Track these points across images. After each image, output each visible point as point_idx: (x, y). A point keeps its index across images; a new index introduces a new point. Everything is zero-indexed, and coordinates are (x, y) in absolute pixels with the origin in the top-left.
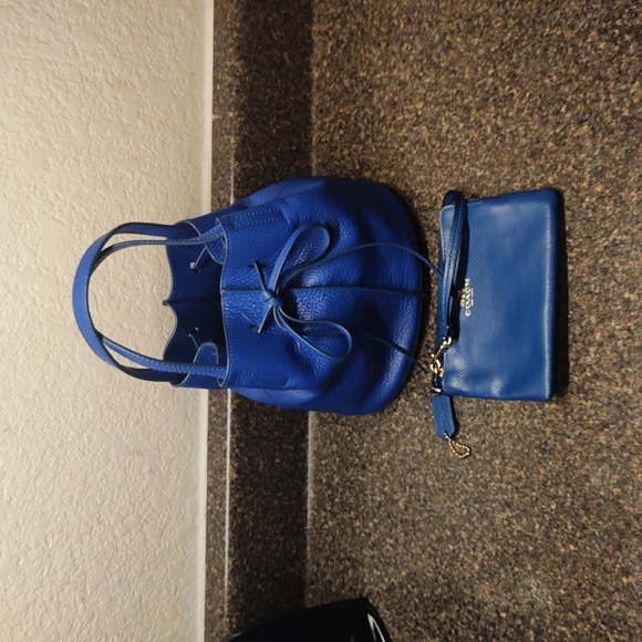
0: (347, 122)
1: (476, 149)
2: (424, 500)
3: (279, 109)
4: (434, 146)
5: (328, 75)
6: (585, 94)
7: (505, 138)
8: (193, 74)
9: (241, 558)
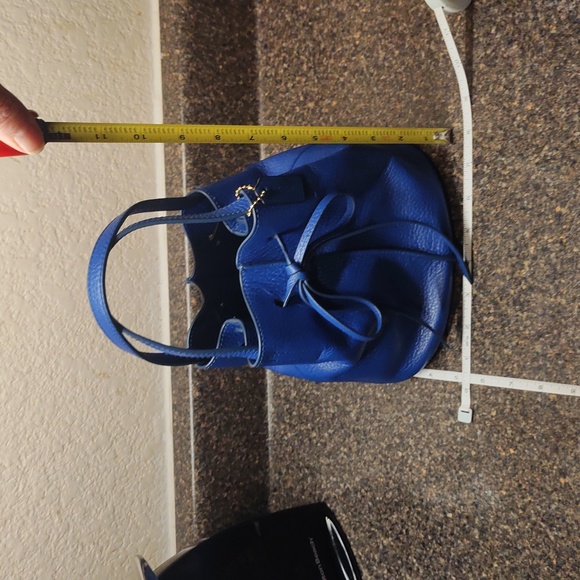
0: (290, 56)
1: (412, 75)
2: (374, 411)
3: (225, 45)
4: (372, 75)
5: (271, 10)
6: (514, 14)
7: (438, 62)
8: (140, 14)
9: (206, 469)
